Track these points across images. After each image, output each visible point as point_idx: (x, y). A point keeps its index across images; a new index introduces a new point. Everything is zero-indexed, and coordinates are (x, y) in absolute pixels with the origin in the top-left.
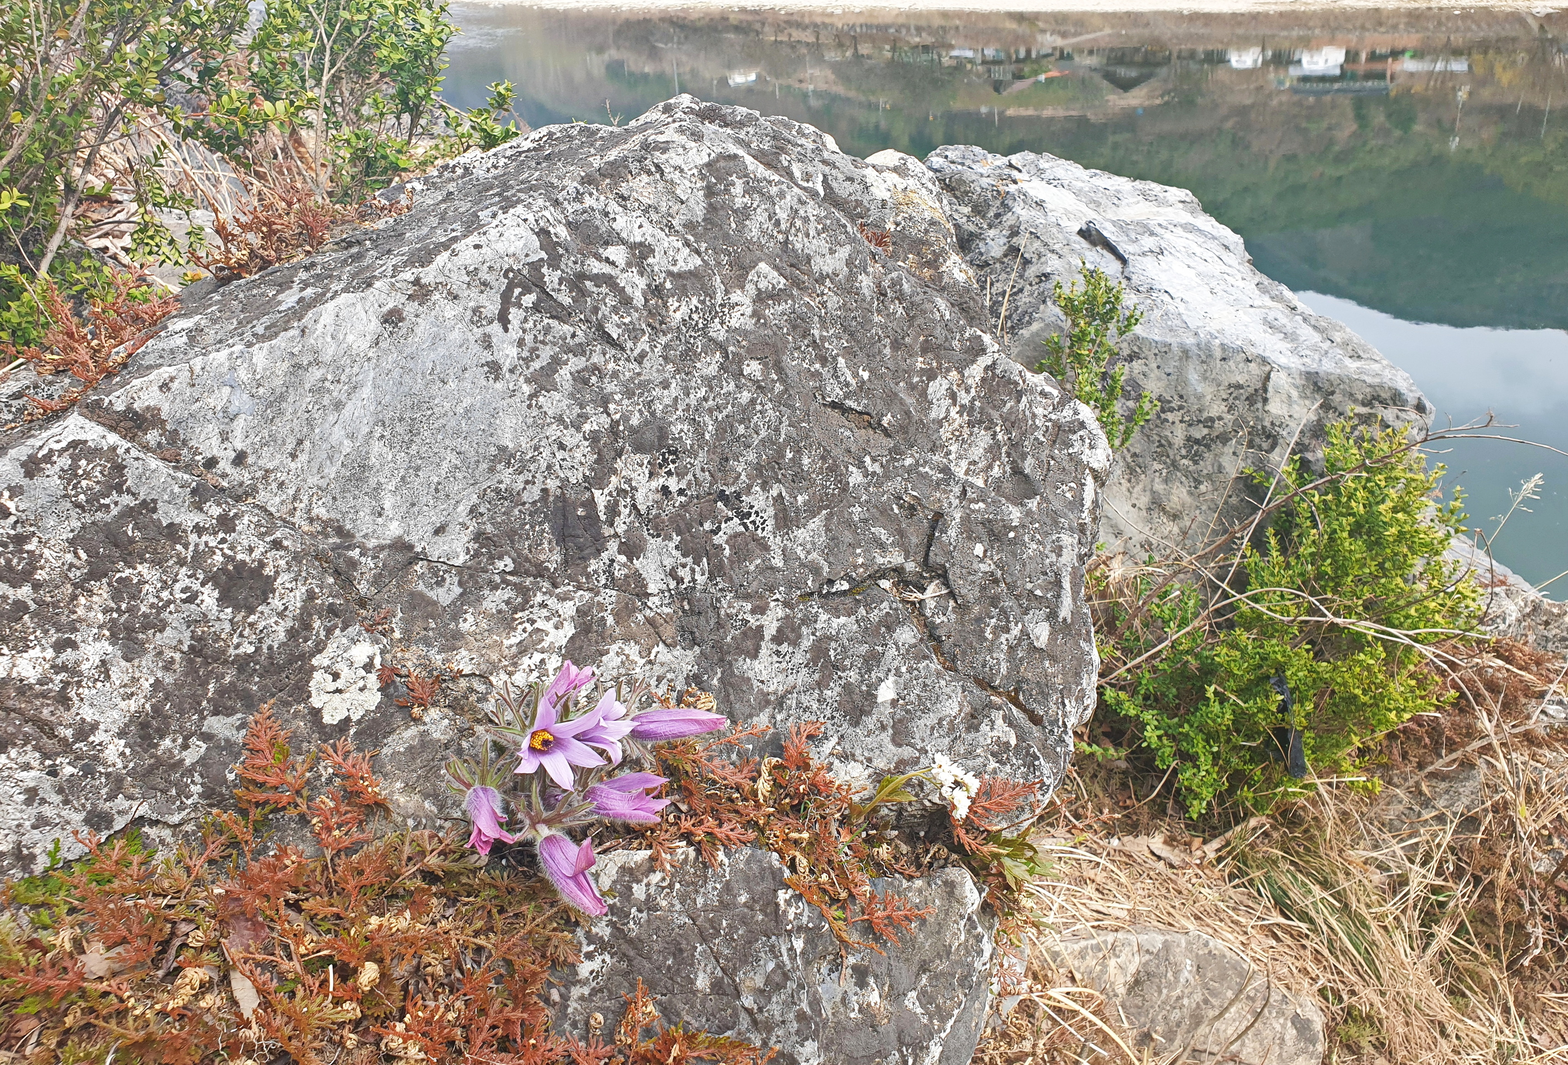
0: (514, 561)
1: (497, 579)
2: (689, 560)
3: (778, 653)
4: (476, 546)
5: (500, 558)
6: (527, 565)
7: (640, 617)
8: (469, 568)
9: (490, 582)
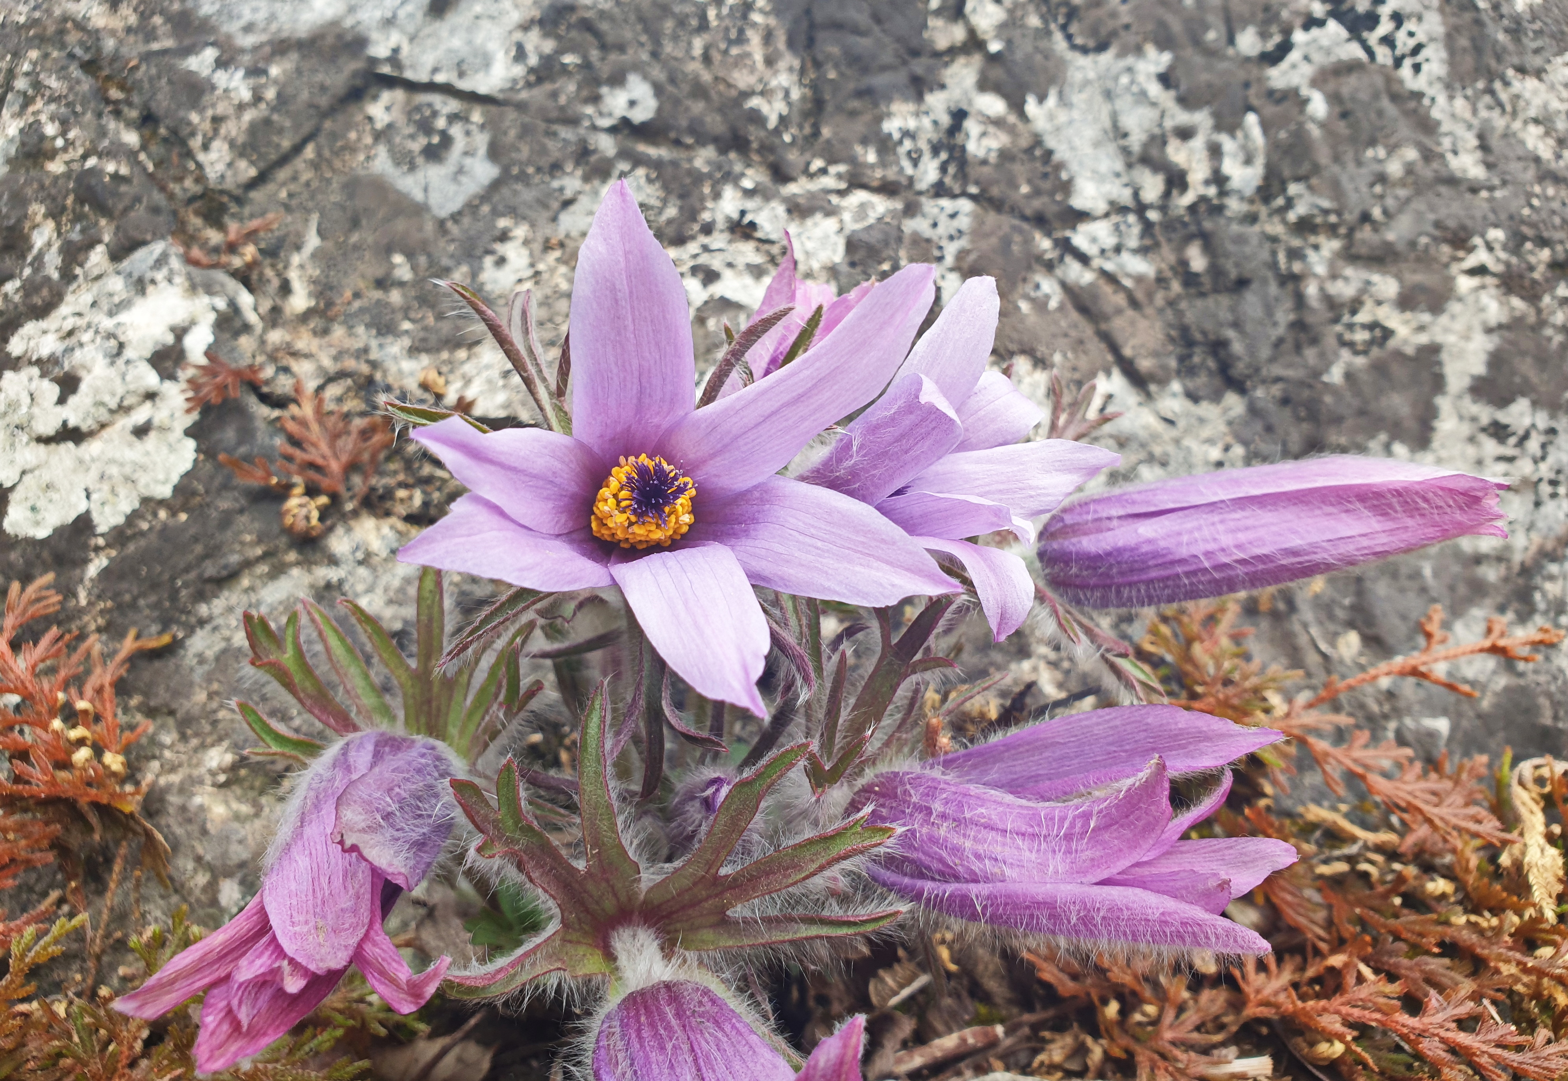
0: (658, 90)
1: (606, 145)
2: (1202, 119)
3: (1499, 431)
4: (548, 46)
5: (617, 80)
6: (698, 107)
7: (1048, 286)
8: (521, 107)
9: (583, 153)
